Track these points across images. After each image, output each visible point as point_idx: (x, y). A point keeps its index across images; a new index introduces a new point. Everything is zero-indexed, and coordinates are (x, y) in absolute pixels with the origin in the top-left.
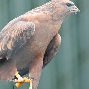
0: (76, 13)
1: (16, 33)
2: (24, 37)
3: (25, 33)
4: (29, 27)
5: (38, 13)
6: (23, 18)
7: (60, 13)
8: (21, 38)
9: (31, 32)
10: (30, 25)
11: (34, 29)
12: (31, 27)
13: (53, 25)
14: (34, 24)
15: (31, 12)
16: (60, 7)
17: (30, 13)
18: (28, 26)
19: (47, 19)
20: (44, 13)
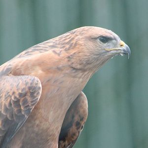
0: (122, 55)
1: (4, 102)
2: (22, 108)
3: (22, 99)
4: (29, 85)
5: (41, 52)
6: (10, 67)
7: (86, 56)
8: (15, 109)
9: (35, 94)
10: (31, 82)
11: (39, 88)
12: (34, 85)
13: (72, 79)
14: (38, 80)
15: (28, 52)
16: (85, 45)
17: (26, 53)
18: (26, 84)
19: (61, 66)
20: (54, 52)
